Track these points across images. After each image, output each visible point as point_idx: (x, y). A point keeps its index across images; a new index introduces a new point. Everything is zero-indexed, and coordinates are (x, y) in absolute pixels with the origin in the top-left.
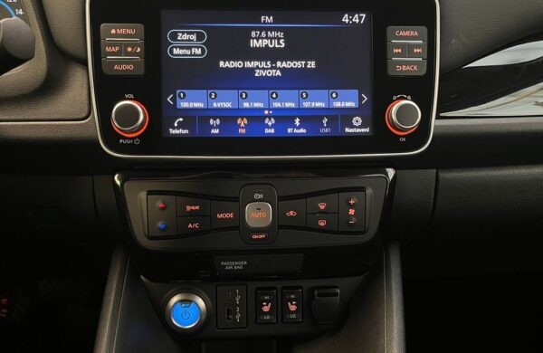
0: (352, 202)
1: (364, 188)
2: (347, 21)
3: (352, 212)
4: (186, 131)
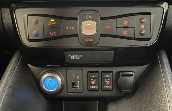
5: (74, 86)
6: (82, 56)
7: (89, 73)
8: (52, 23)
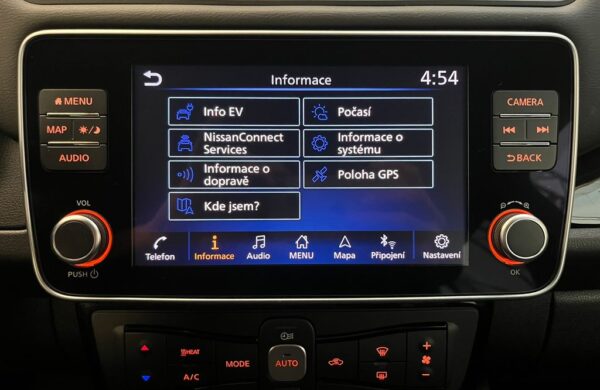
0: (427, 346)
1: (443, 323)
2: (428, 81)
3: (426, 360)
4: (172, 257)
8: (190, 353)
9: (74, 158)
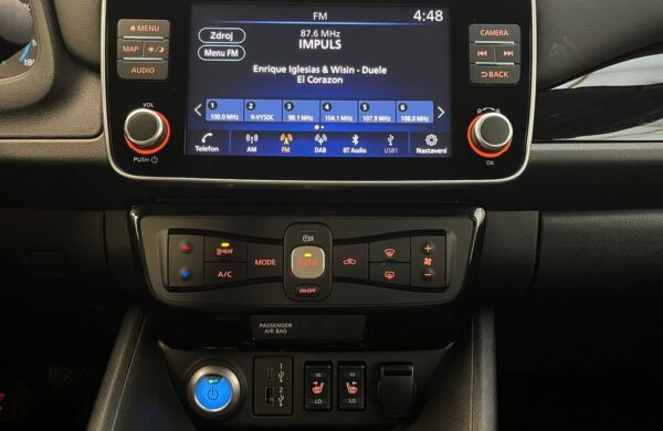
0: (428, 248)
1: (444, 231)
2: (419, 18)
3: (428, 261)
4: (216, 149)
5: (272, 399)
6: (290, 325)
7: (308, 367)
8: (225, 251)
9: (143, 70)
